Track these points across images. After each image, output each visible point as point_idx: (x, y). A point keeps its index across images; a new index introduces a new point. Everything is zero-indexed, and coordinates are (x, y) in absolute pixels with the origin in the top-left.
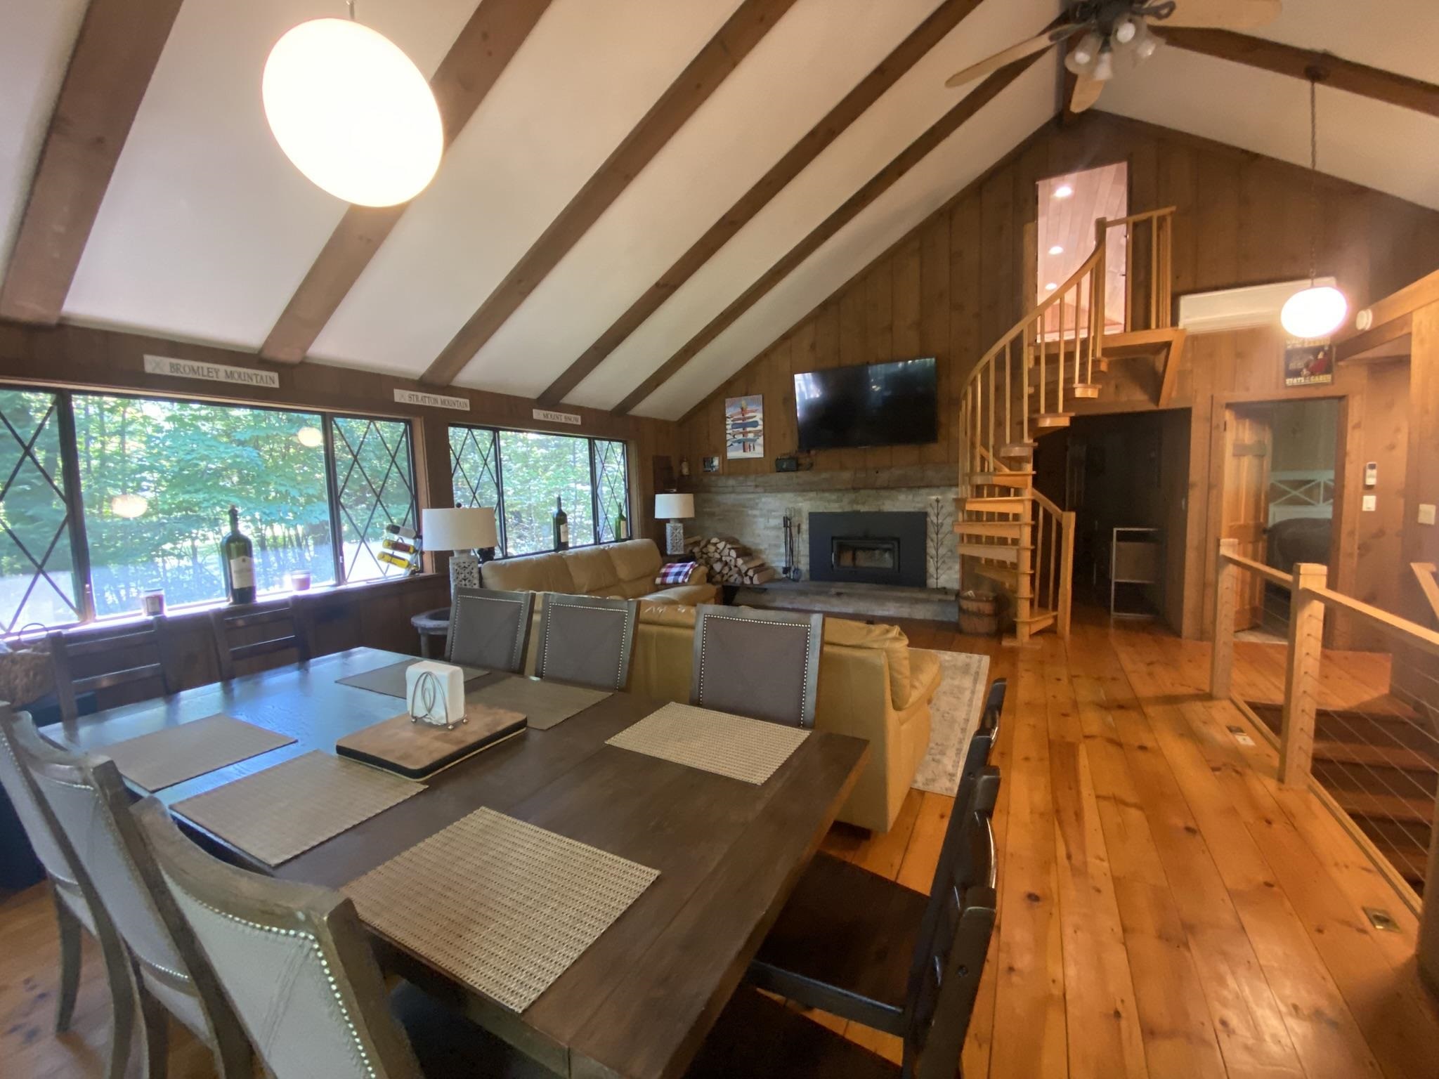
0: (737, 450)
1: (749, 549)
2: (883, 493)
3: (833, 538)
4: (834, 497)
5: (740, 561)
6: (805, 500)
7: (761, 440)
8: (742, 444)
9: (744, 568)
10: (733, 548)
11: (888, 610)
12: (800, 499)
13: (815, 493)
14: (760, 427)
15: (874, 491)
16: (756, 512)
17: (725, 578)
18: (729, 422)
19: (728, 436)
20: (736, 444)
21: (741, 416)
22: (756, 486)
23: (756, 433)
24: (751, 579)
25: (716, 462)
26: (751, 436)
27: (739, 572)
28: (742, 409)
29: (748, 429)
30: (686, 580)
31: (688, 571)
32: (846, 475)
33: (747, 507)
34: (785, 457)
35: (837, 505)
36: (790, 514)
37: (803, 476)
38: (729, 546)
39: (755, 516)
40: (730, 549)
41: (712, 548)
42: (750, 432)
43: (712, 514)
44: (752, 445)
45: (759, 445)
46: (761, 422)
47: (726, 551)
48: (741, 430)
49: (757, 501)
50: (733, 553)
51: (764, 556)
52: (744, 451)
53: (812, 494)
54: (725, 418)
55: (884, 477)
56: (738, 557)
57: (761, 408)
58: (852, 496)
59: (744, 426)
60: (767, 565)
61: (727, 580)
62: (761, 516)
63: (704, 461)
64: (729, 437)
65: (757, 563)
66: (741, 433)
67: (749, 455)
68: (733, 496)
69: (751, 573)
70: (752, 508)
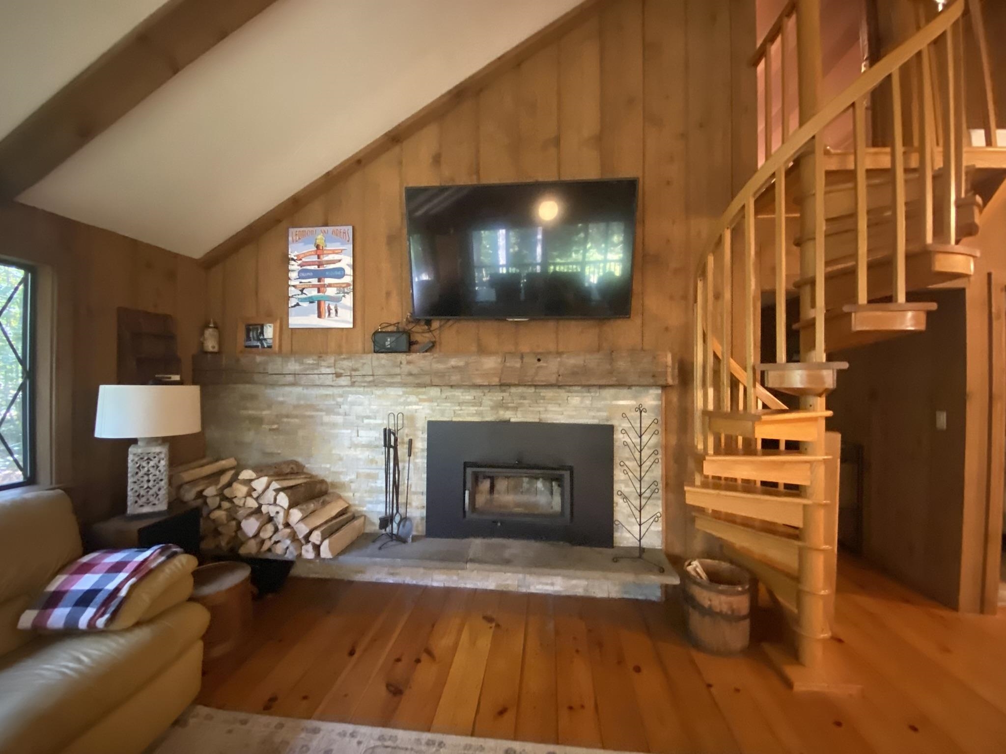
0: (306, 313)
1: (323, 482)
2: (549, 393)
3: (466, 465)
4: (468, 396)
5: (296, 515)
6: (421, 400)
7: (348, 300)
8: (315, 305)
9: (302, 530)
10: (283, 489)
11: (552, 584)
12: (413, 398)
13: (438, 389)
14: (348, 279)
15: (532, 390)
16: (339, 419)
17: (266, 546)
18: (294, 266)
19: (291, 289)
20: (305, 305)
21: (314, 258)
22: (338, 375)
23: (341, 288)
24: (317, 548)
25: (269, 332)
26: (331, 292)
27: (293, 537)
28: (318, 247)
29: (328, 281)
30: (101, 622)
31: (118, 589)
32: (490, 363)
33: (321, 410)
34: (390, 329)
35: (473, 409)
36: (396, 425)
37: (419, 361)
38: (275, 485)
39: (334, 425)
40: (277, 491)
41: (240, 490)
42: (330, 285)
43: (258, 421)
44: (332, 307)
45: (345, 307)
46: (349, 271)
47: (270, 494)
48: (314, 281)
49: (340, 400)
50: (283, 500)
51: (348, 495)
52: (320, 316)
53: (434, 392)
54: (287, 260)
55: (552, 366)
56: (291, 506)
57: (350, 247)
58: (498, 396)
59: (320, 275)
60: (353, 509)
61: (269, 550)
62: (345, 425)
63: (248, 331)
64: (292, 291)
65: (333, 509)
66: (314, 286)
67: (325, 323)
68: (298, 390)
69: (316, 537)
70: (329, 411)
